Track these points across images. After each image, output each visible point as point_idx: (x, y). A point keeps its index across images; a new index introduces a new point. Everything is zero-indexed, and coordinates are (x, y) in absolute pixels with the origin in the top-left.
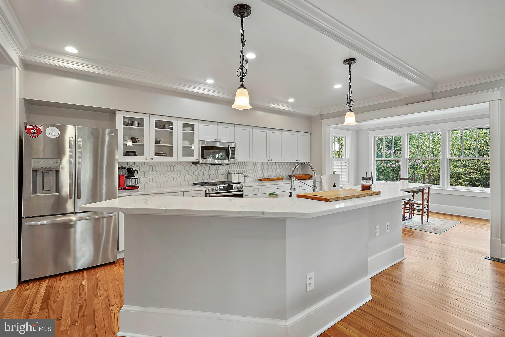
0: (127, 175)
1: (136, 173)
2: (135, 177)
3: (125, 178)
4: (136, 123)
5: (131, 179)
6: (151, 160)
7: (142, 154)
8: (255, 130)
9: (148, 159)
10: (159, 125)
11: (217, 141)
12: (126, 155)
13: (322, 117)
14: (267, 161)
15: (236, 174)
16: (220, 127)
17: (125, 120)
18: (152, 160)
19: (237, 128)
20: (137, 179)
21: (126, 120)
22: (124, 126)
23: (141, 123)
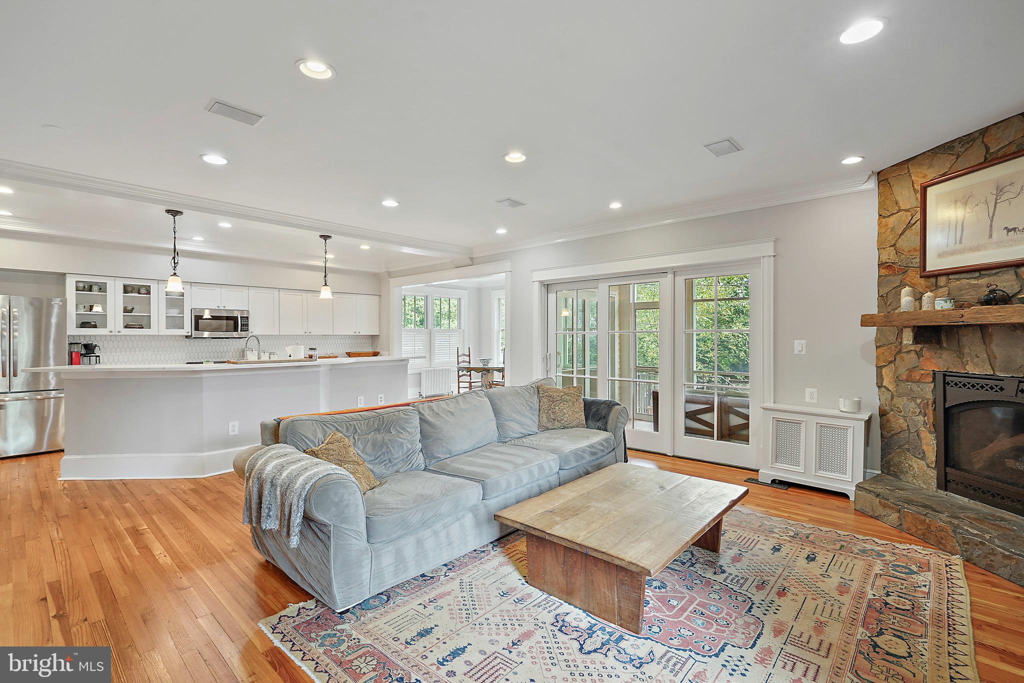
0: (83, 352)
1: (96, 350)
2: (97, 355)
3: (81, 355)
4: (95, 288)
5: (90, 356)
6: (117, 334)
7: (105, 326)
8: (282, 293)
9: (114, 332)
10: (130, 289)
11: (220, 308)
12: (81, 327)
13: (390, 274)
14: (304, 334)
15: (266, 353)
16: (224, 290)
17: (79, 285)
18: (119, 334)
19: (252, 291)
20: (99, 356)
21: (81, 285)
22: (77, 292)
23: (102, 288)
